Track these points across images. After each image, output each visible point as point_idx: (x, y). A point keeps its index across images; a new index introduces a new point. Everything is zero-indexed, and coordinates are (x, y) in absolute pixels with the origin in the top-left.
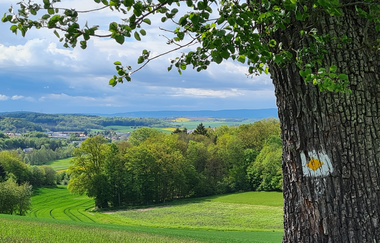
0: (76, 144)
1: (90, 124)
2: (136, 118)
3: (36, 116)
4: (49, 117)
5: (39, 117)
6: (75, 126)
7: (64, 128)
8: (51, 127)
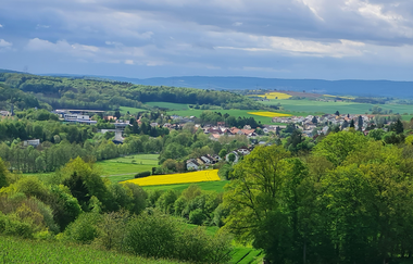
0: (109, 136)
1: (117, 96)
2: (199, 89)
3: (24, 80)
4: (46, 83)
5: (29, 82)
6: (93, 99)
7: (73, 102)
8: (50, 100)
